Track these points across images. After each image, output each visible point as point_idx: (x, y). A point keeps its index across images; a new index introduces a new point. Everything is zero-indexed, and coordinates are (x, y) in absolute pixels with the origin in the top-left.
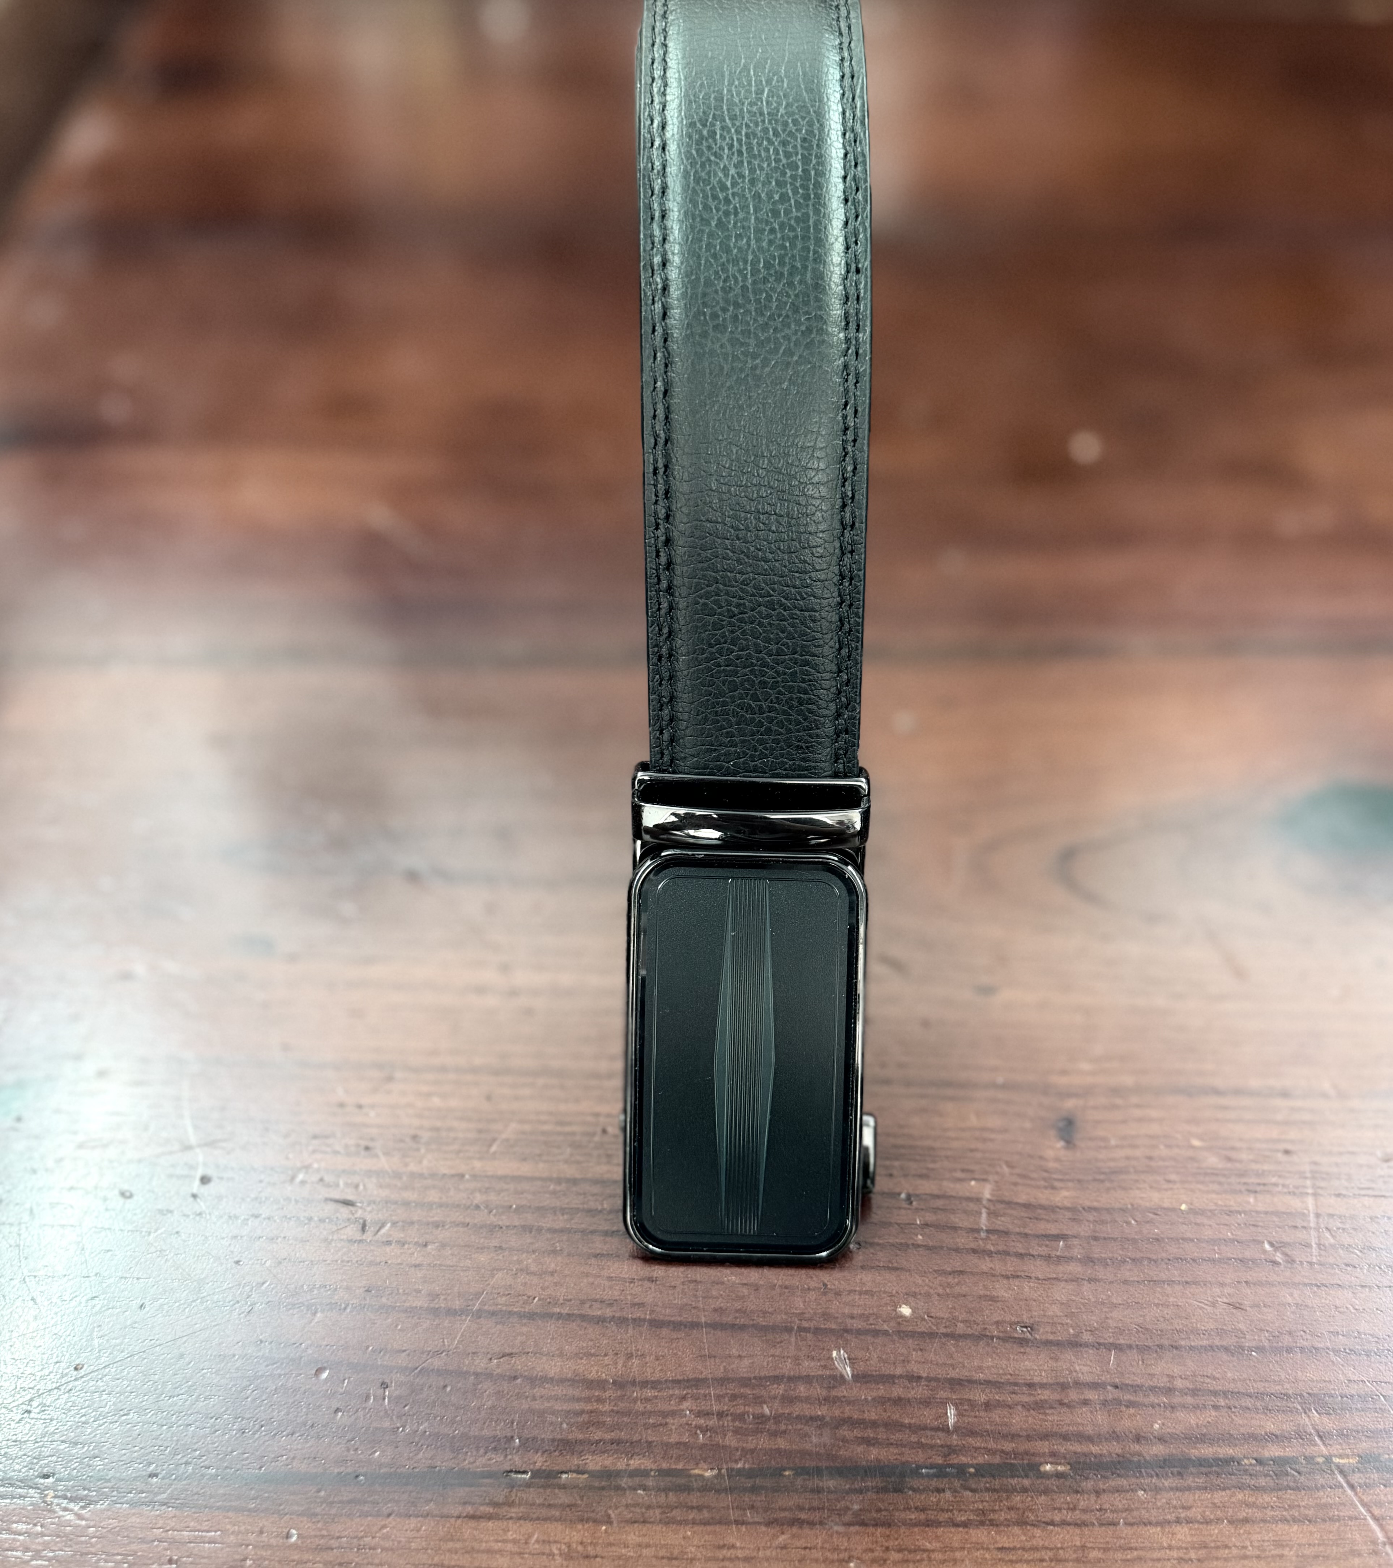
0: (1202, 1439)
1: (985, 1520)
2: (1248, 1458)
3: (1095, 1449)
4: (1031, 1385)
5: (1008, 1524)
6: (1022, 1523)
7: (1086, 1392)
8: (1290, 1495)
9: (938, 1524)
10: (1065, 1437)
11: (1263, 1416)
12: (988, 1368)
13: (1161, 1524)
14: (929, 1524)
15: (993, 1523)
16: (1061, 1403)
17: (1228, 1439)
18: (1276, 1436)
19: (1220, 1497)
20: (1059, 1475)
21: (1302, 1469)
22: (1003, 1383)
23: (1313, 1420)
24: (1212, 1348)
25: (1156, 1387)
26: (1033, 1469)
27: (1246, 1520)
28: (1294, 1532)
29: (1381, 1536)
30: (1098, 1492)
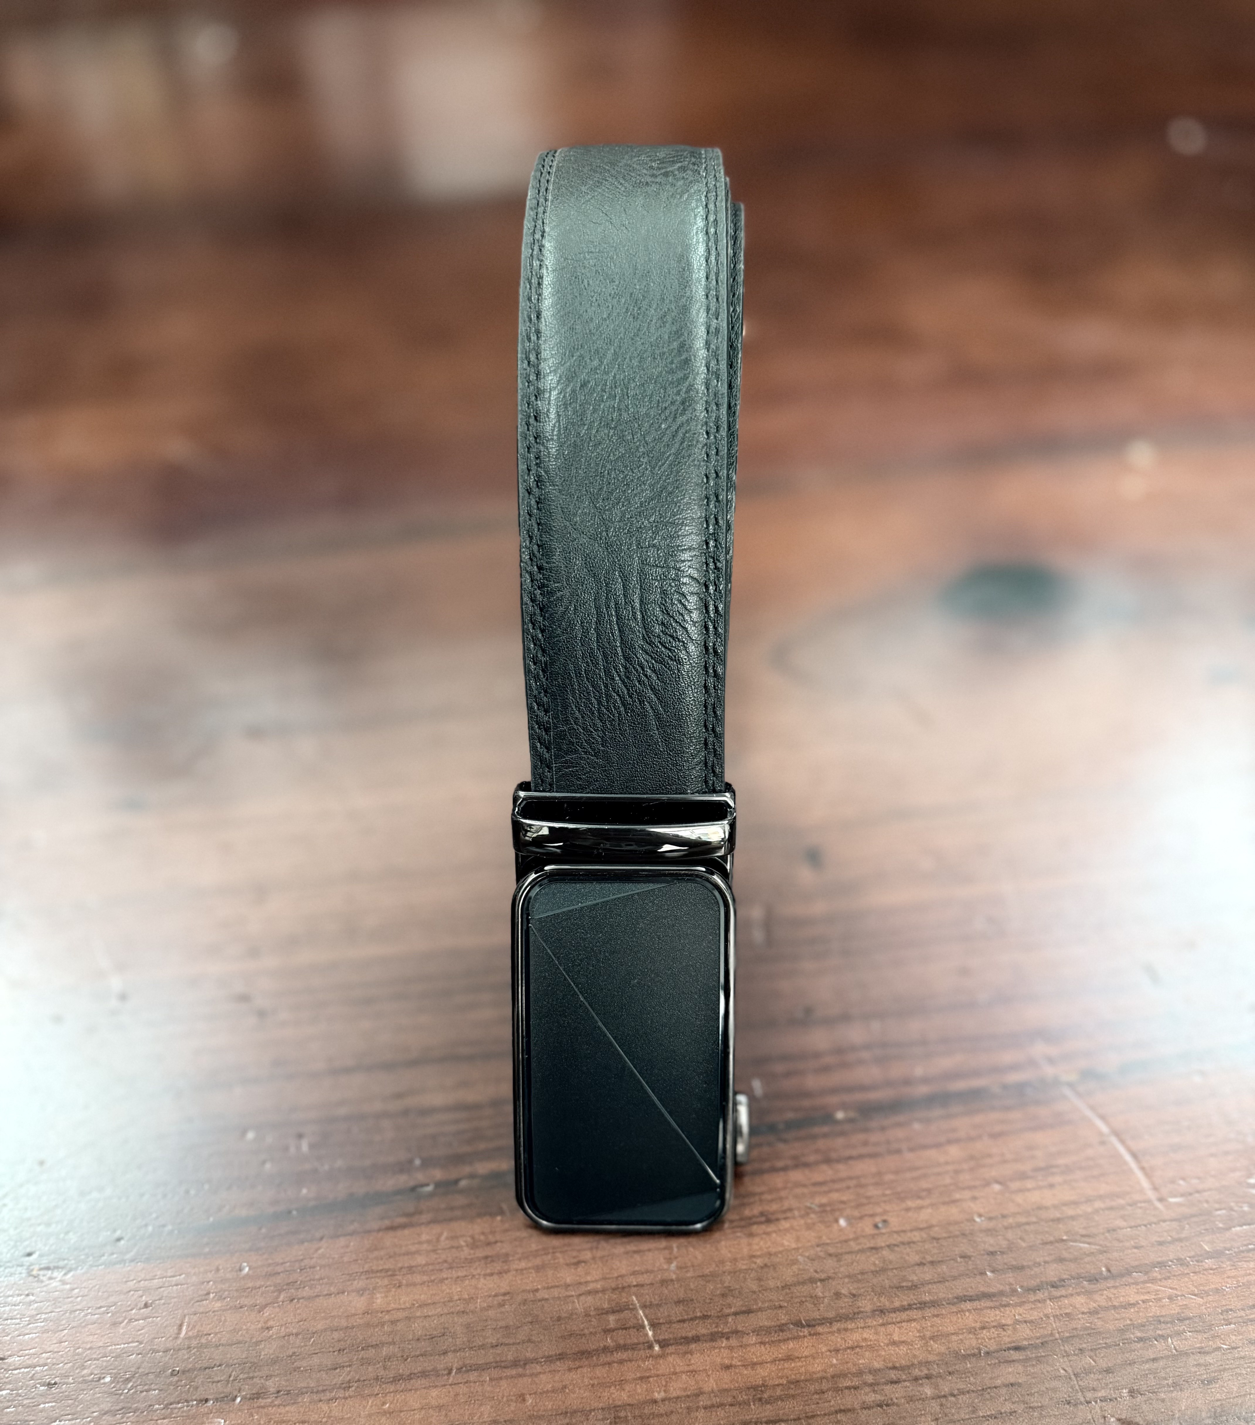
0: (957, 1076)
1: (799, 1164)
2: (995, 1086)
3: (874, 1096)
4: (817, 1054)
5: (817, 1163)
6: (828, 1161)
7: (861, 1053)
8: (1031, 1110)
9: (761, 1171)
10: (849, 1090)
11: (1002, 1053)
13: (938, 1146)
14: (754, 1173)
15: (805, 1165)
16: (841, 1065)
17: (976, 1073)
19: (978, 1119)
20: (850, 1120)
21: (1037, 1089)
22: (792, 1056)
25: (913, 1041)
26: (828, 1118)
27: (1001, 1134)
28: (1039, 1137)
29: (1104, 1128)
30: (883, 1129)
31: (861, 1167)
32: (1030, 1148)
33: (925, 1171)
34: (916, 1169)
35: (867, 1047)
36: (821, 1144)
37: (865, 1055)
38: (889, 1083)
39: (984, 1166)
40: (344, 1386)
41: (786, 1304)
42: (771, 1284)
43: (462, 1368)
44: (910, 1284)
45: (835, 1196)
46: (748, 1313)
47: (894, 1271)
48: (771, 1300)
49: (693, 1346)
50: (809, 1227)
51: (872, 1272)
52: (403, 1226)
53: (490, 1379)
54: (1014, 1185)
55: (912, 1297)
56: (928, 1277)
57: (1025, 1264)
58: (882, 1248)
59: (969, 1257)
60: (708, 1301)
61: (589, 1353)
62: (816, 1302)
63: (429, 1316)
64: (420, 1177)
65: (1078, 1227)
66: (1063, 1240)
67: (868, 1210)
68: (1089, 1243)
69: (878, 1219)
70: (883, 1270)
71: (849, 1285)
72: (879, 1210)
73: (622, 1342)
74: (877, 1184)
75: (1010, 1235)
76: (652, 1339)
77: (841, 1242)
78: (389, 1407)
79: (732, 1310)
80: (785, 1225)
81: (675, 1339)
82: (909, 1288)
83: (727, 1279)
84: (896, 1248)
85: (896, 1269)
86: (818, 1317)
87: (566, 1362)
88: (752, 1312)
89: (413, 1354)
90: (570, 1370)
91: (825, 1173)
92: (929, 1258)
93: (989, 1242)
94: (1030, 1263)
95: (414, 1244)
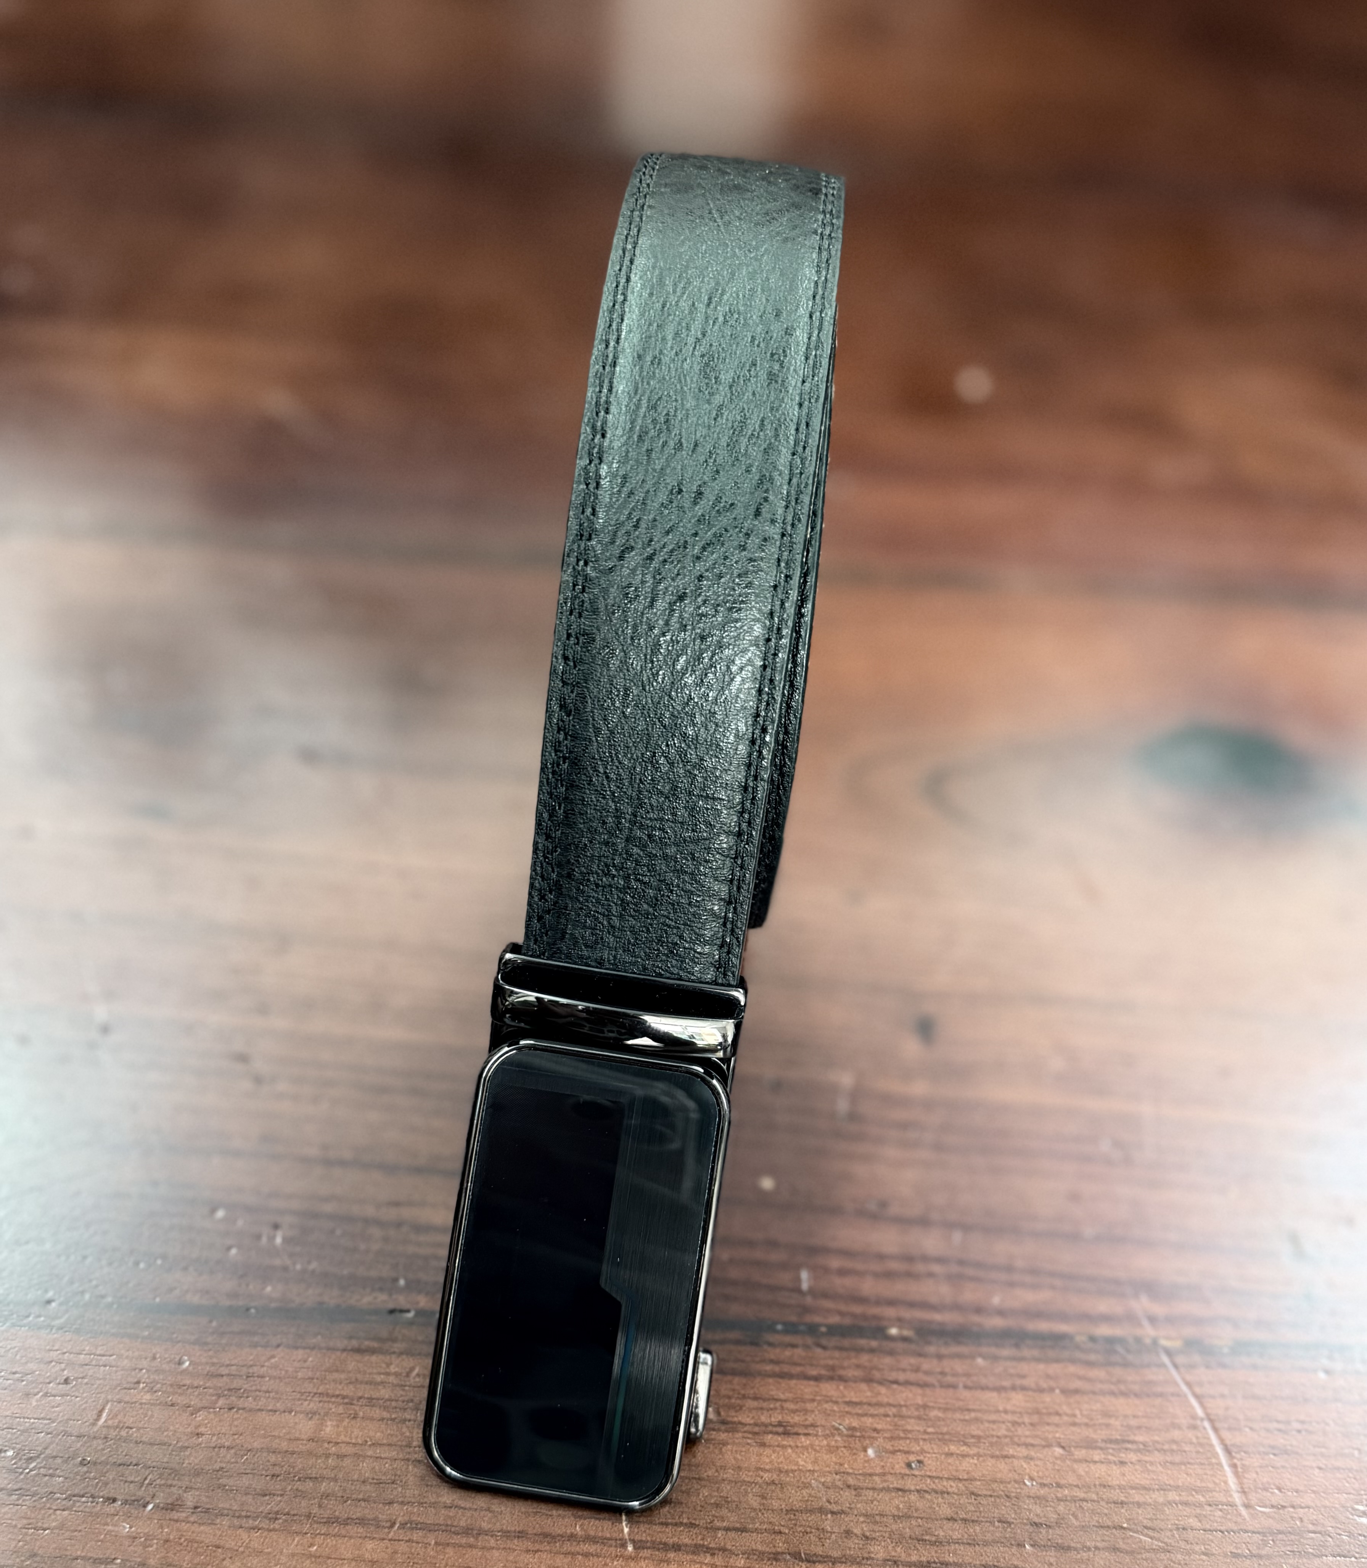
0: (1039, 1315)
1: (834, 1376)
2: (1080, 1335)
3: (938, 1317)
4: (881, 1256)
5: (856, 1380)
6: (869, 1380)
7: (932, 1265)
8: (1118, 1372)
9: (790, 1376)
10: (912, 1305)
11: (1097, 1299)
12: (843, 1239)
13: (999, 1389)
14: (783, 1376)
16: (908, 1274)
17: (1063, 1317)
18: (1108, 1317)
19: (1054, 1369)
20: (905, 1339)
21: (1129, 1349)
22: (854, 1253)
23: (1143, 1304)
24: (1048, 1233)
25: (997, 1265)
26: (879, 1332)
27: (1076, 1391)
28: (1120, 1404)
29: (1200, 1412)
30: (940, 1357)
31: (904, 1395)
32: (1106, 1414)
33: (979, 1415)
34: (969, 1410)
35: (940, 1260)
36: (864, 1359)
37: (937, 1268)
38: (957, 1307)
39: (1048, 1424)
40: (270, 1516)
41: (787, 1531)
42: (776, 1504)
43: (406, 1524)
44: (934, 1539)
45: (868, 1421)
46: (742, 1532)
47: (919, 1520)
48: (770, 1523)
49: (671, 1555)
50: (831, 1450)
51: (894, 1516)
52: (372, 1351)
53: (436, 1543)
54: (1079, 1453)
55: (933, 1553)
56: (956, 1535)
57: (1073, 1545)
58: (910, 1491)
59: (1010, 1523)
60: (699, 1508)
61: (553, 1537)
62: (822, 1536)
63: (381, 1458)
64: (401, 1301)
65: (1143, 1516)
66: (1122, 1528)
67: (903, 1445)
68: (1151, 1538)
69: (912, 1458)
70: (907, 1517)
71: (864, 1525)
72: (916, 1448)
73: (592, 1533)
74: (919, 1418)
75: (1061, 1508)
76: (627, 1537)
77: (864, 1475)
78: (316, 1550)
79: (725, 1524)
80: (804, 1441)
81: (653, 1542)
82: (933, 1544)
83: (726, 1488)
84: (927, 1496)
85: (922, 1519)
86: (821, 1553)
87: (525, 1542)
88: (747, 1532)
89: (354, 1496)
90: (528, 1551)
91: (864, 1392)
92: (963, 1515)
93: (1035, 1511)
94: (1079, 1546)
95: (380, 1374)
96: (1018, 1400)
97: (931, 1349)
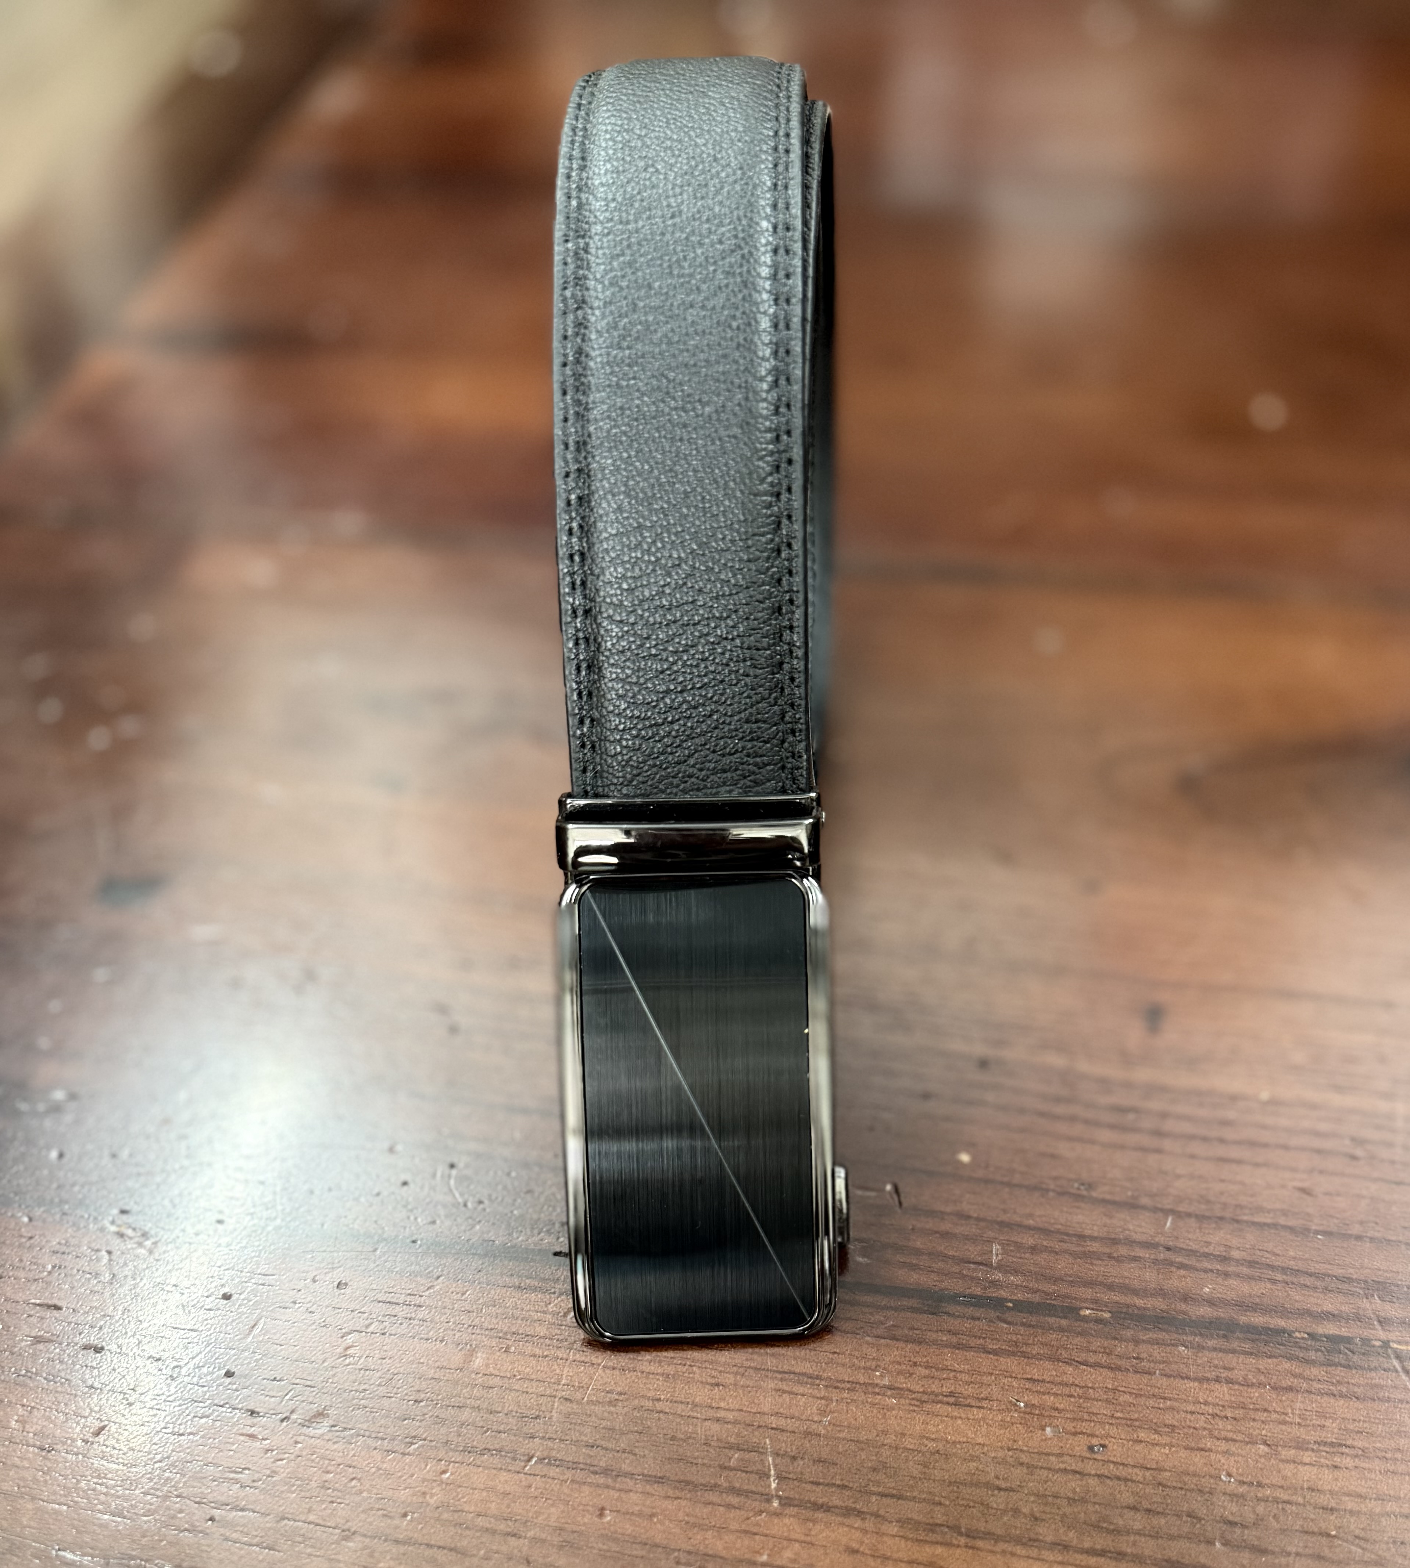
0: (1254, 1308)
1: (1016, 1351)
2: (1300, 1332)
3: (1139, 1302)
4: (1082, 1237)
5: (1039, 1357)
6: (1055, 1359)
7: (1137, 1249)
8: (1339, 1371)
9: (968, 1348)
10: (1110, 1287)
11: (1321, 1296)
12: (1040, 1216)
13: (1201, 1380)
14: (959, 1346)
15: (1025, 1355)
16: (1110, 1257)
17: (1284, 1312)
18: (1333, 1315)
19: (1264, 1363)
20: (1099, 1321)
21: (1355, 1349)
22: (1053, 1232)
23: (1373, 1305)
24: (1275, 1226)
25: (1212, 1254)
26: (1072, 1312)
27: (1290, 1389)
28: (1340, 1406)
30: (1137, 1342)
31: (1090, 1376)
32: (1322, 1415)
33: (1176, 1404)
34: (1165, 1398)
35: (1147, 1245)
36: (1052, 1337)
37: (1143, 1253)
38: (1161, 1293)
39: (1254, 1420)
41: (947, 1503)
42: (938, 1474)
43: (544, 1459)
44: (1112, 1527)
45: (1050, 1400)
46: (899, 1499)
47: (1097, 1506)
48: (930, 1493)
49: (819, 1515)
50: (1003, 1425)
51: (1069, 1498)
52: (533, 1290)
53: (573, 1481)
54: (1286, 1453)
55: (1110, 1543)
56: (1138, 1526)
57: (1270, 1548)
58: (1090, 1475)
59: (1200, 1519)
60: (854, 1472)
61: (696, 1485)
62: (986, 1511)
63: (528, 1393)
65: (1354, 1525)
66: (1328, 1535)
67: (1084, 1426)
68: (1363, 1549)
69: (1095, 1441)
70: (1083, 1501)
71: (1034, 1506)
72: (1099, 1431)
73: (737, 1485)
74: (1108, 1401)
75: (1261, 1509)
76: (774, 1493)
77: (1039, 1453)
78: (448, 1478)
79: (880, 1490)
80: (977, 1413)
81: (801, 1500)
82: (1111, 1532)
83: (886, 1452)
84: (1108, 1481)
85: (1100, 1504)
86: (983, 1529)
87: (666, 1488)
88: (903, 1499)
89: (495, 1427)
90: (667, 1497)
91: (1048, 1371)
92: (1145, 1504)
93: (1231, 1509)
94: (1277, 1549)
96: (1223, 1392)
97: (1129, 1333)
